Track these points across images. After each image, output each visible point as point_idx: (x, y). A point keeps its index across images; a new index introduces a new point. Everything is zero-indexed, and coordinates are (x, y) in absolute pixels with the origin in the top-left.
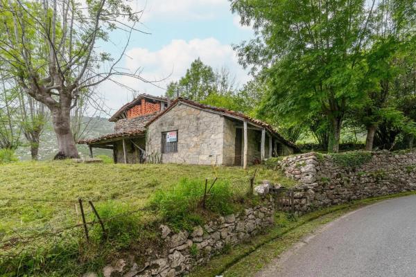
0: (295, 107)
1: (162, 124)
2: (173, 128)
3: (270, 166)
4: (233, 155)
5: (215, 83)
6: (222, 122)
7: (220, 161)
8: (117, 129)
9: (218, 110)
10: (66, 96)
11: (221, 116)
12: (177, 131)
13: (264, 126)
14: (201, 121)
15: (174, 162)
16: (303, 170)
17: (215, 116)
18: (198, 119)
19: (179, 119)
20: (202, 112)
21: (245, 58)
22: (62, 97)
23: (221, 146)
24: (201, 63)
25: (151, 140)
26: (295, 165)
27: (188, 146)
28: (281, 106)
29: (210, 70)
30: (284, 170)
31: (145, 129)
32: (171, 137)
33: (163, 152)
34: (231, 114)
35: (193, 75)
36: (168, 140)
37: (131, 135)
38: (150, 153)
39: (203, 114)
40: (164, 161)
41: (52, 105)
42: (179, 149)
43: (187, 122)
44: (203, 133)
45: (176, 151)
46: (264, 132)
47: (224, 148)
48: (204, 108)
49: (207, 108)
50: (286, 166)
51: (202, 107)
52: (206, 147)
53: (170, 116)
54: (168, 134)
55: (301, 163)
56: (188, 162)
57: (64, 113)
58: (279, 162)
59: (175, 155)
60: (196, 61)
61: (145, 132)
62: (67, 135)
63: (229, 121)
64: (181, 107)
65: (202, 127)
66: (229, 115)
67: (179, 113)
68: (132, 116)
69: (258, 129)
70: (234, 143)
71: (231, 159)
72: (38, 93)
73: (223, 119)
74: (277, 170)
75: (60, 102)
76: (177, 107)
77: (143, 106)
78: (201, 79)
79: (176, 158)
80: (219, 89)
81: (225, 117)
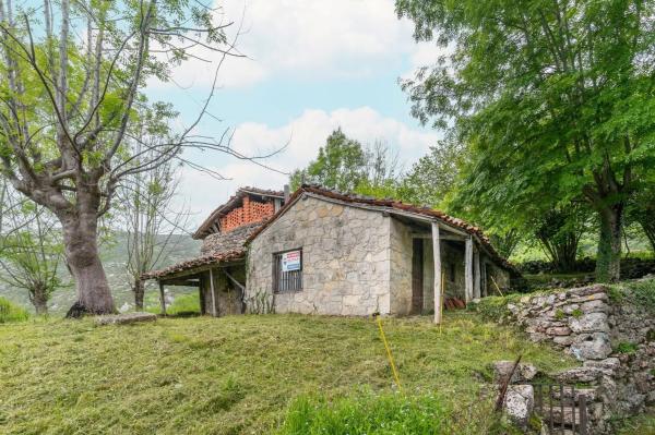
0: (531, 189)
1: (274, 238)
2: (292, 244)
3: (489, 315)
4: (409, 292)
5: (364, 168)
6: (386, 226)
7: (385, 308)
8: (204, 251)
9: (378, 204)
10: (88, 191)
11: (385, 215)
12: (301, 249)
13: (471, 232)
14: (344, 228)
15: (296, 310)
16: (576, 325)
17: (373, 215)
18: (340, 224)
19: (305, 226)
20: (347, 209)
21: (424, 104)
22: (80, 194)
23: (387, 277)
24: (343, 137)
25: (254, 268)
26: (553, 313)
27: (322, 279)
28: (498, 192)
29: (357, 147)
30: (524, 326)
31: (245, 249)
32: (289, 262)
33: (276, 291)
34: (406, 209)
35: (331, 156)
36: (285, 268)
37: (222, 261)
38: (253, 294)
39: (350, 213)
40: (278, 308)
41: (62, 210)
42: (305, 284)
43: (319, 232)
44: (349, 252)
45: (299, 288)
46: (469, 244)
47: (391, 279)
48: (351, 201)
49: (356, 200)
50: (530, 315)
51: (347, 200)
52: (355, 280)
53: (288, 223)
54: (285, 256)
55: (569, 310)
56: (322, 310)
57: (84, 224)
58: (510, 306)
59: (299, 297)
60: (334, 133)
61: (244, 255)
62: (92, 268)
63: (400, 224)
64: (307, 203)
65: (348, 239)
66: (401, 212)
67: (304, 214)
68: (229, 226)
69: (458, 239)
70: (410, 268)
71: (405, 302)
72: (35, 188)
73: (388, 220)
74: (506, 323)
75: (78, 204)
76: (300, 204)
77: (246, 209)
78: (343, 163)
79: (299, 302)
80: (371, 177)
81: (392, 216)
